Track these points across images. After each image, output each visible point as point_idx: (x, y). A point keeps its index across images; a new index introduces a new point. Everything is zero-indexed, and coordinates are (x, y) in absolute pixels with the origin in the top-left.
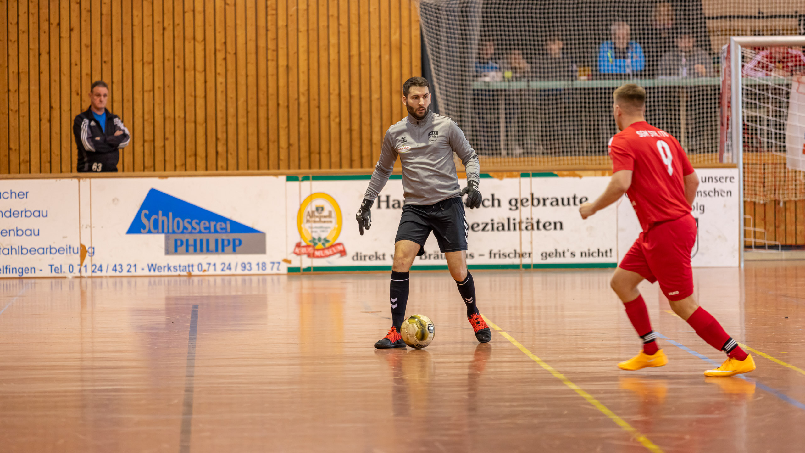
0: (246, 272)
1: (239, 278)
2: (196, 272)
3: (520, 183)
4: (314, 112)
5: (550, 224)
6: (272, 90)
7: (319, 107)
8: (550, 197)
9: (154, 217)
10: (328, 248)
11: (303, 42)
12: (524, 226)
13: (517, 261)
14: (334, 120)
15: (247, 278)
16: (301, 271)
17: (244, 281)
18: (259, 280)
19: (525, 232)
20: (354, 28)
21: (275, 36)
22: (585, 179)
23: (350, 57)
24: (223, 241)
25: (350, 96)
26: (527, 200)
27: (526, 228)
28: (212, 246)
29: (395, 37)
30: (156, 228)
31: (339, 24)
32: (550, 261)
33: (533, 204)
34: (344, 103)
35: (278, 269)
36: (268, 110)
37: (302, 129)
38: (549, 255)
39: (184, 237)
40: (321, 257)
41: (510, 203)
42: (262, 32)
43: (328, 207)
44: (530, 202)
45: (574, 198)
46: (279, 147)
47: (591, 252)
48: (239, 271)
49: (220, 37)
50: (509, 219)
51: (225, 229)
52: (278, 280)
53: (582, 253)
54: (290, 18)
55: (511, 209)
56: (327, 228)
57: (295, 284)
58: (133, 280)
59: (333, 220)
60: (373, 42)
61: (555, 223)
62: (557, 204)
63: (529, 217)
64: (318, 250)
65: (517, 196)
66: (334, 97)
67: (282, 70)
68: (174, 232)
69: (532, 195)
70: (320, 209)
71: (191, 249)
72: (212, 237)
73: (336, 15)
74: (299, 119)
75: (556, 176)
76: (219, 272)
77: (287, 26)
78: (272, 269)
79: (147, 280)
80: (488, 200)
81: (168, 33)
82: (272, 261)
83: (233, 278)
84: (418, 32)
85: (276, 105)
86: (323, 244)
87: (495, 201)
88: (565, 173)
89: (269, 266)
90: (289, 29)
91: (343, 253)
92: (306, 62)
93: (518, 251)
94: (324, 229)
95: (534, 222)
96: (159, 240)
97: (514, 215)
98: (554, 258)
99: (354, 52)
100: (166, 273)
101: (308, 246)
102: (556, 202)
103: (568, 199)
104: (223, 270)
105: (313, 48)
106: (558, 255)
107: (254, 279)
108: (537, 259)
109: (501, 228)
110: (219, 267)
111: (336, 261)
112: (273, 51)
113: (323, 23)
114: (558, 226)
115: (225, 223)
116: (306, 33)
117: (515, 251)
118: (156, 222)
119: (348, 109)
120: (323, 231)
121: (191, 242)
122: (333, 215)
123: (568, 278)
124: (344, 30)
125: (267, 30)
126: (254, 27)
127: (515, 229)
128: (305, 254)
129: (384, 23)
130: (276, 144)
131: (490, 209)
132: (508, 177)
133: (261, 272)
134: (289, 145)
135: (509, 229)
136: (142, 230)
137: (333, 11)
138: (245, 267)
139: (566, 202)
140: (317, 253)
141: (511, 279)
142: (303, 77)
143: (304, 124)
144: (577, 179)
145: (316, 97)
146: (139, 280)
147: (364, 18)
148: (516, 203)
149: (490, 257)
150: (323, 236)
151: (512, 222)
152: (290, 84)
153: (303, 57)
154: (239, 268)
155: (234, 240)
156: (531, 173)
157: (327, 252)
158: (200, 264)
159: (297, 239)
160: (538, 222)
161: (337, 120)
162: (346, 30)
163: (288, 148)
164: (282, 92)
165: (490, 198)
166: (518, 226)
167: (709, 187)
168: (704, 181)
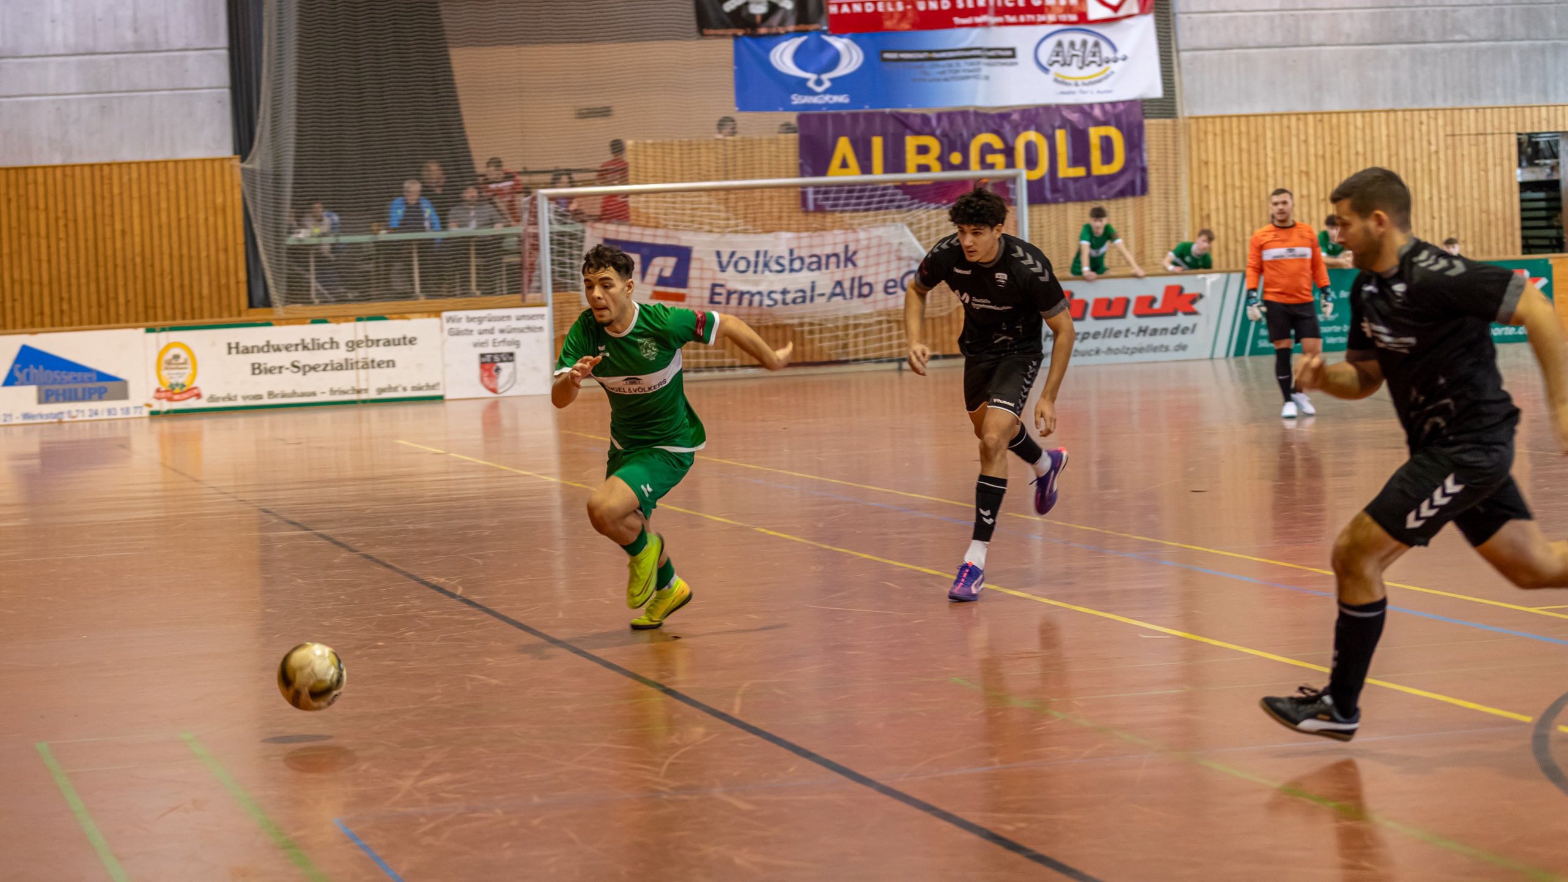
0: (112, 417)
1: (106, 423)
2: (66, 418)
3: (355, 326)
5: (383, 362)
8: (382, 338)
9: (25, 371)
10: (185, 392)
11: (136, 208)
12: (360, 365)
13: (354, 397)
15: (112, 422)
16: (162, 414)
17: (110, 425)
18: (123, 423)
19: (361, 371)
21: (110, 203)
22: (412, 321)
24: (89, 389)
26: (363, 342)
27: (363, 367)
28: (80, 394)
30: (28, 381)
32: (385, 395)
33: (367, 346)
35: (141, 413)
38: (384, 391)
39: (55, 387)
40: (179, 400)
41: (347, 344)
42: (98, 199)
43: (184, 355)
44: (365, 344)
45: (404, 338)
47: (421, 386)
48: (105, 416)
49: (61, 206)
50: (346, 360)
51: (91, 378)
52: (141, 423)
53: (412, 388)
54: (123, 186)
55: (348, 350)
56: (183, 374)
57: (157, 426)
58: (9, 428)
59: (189, 366)
60: (199, 205)
61: (388, 362)
62: (389, 345)
63: (365, 357)
64: (176, 394)
65: (353, 339)
66: (166, 256)
68: (45, 383)
69: (367, 337)
70: (176, 357)
71: (61, 398)
72: (79, 386)
73: (165, 182)
75: (387, 319)
76: (87, 418)
77: (121, 193)
78: (135, 413)
79: (21, 428)
80: (328, 343)
81: (13, 205)
82: (135, 405)
83: (100, 423)
86: (181, 389)
87: (334, 344)
88: (395, 316)
89: (132, 410)
90: (123, 196)
91: (199, 396)
93: (356, 388)
94: (181, 375)
95: (369, 361)
96: (31, 391)
97: (351, 355)
98: (388, 393)
100: (38, 420)
101: (167, 391)
102: (388, 343)
103: (399, 340)
104: (90, 416)
105: (146, 214)
106: (391, 390)
107: (119, 422)
108: (373, 395)
109: (339, 368)
110: (87, 413)
111: (193, 403)
112: (110, 216)
113: (154, 189)
114: (391, 364)
115: (91, 373)
116: (138, 200)
117: (353, 388)
118: (28, 375)
120: (180, 377)
121: (61, 392)
122: (189, 361)
123: (401, 410)
125: (103, 198)
127: (352, 368)
128: (164, 398)
130: (115, 301)
131: (330, 351)
132: (344, 321)
133: (125, 416)
134: (127, 301)
135: (347, 368)
136: (16, 383)
138: (110, 412)
139: (397, 342)
140: (176, 397)
141: (350, 413)
144: (407, 321)
146: (15, 429)
148: (353, 345)
149: (332, 395)
150: (181, 381)
151: (349, 362)
154: (106, 413)
155: (100, 388)
156: (365, 317)
157: (185, 396)
158: (69, 412)
159: (156, 385)
160: (373, 361)
165: (329, 341)
166: (354, 366)
167: (523, 324)
168: (519, 318)
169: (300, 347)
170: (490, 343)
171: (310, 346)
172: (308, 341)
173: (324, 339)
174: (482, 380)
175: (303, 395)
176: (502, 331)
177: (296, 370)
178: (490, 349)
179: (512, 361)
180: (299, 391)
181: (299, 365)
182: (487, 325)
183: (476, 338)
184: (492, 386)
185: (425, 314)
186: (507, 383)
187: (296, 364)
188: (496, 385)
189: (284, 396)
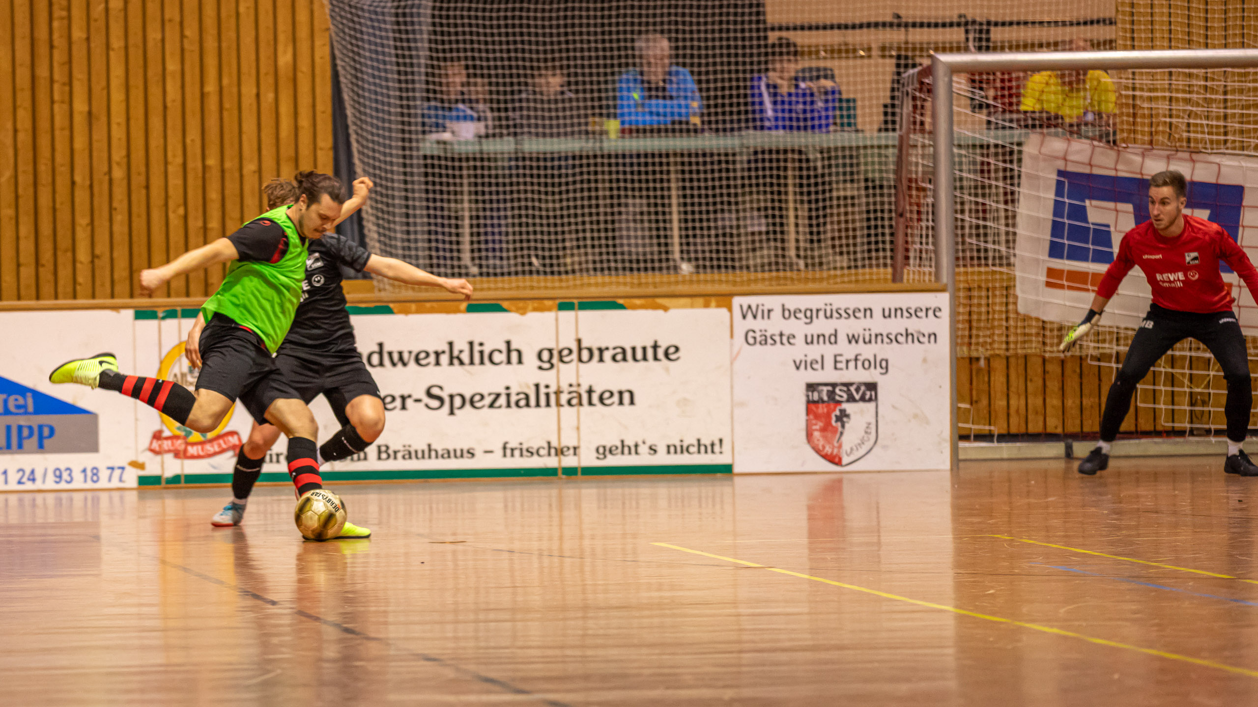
0: (63, 485)
1: (50, 497)
3: (557, 320)
4: (139, 196)
5: (612, 394)
6: (61, 157)
7: (147, 187)
8: (611, 346)
10: (211, 441)
11: (117, 71)
12: (564, 398)
13: (552, 462)
14: (174, 212)
15: (64, 495)
16: (163, 484)
17: (59, 501)
18: (86, 499)
19: (566, 410)
20: (211, 44)
21: (65, 58)
22: (673, 312)
23: (203, 95)
24: (20, 428)
25: (205, 167)
26: (571, 351)
27: (569, 403)
29: (285, 59)
31: (183, 36)
32: (612, 461)
33: (580, 360)
34: (194, 183)
35: (121, 480)
36: (54, 192)
37: (117, 228)
38: (611, 451)
40: (199, 457)
41: (539, 356)
42: (42, 50)
44: (574, 356)
45: (655, 347)
46: (74, 261)
47: (685, 445)
48: (50, 483)
50: (537, 386)
51: (25, 406)
52: (122, 498)
53: (669, 447)
54: (92, 24)
55: (540, 368)
57: (153, 506)
60: (244, 69)
61: (621, 393)
62: (624, 359)
63: (574, 382)
64: (193, 444)
65: (551, 345)
66: (174, 169)
67: (79, 120)
69: (579, 341)
72: (1, 422)
73: (177, 18)
74: (111, 209)
75: (622, 307)
76: (13, 486)
77: (88, 39)
78: (110, 480)
80: (500, 351)
82: (110, 465)
83: (39, 497)
84: (327, 49)
85: (69, 183)
87: (513, 354)
88: (638, 302)
89: (104, 474)
90: (92, 45)
92: (123, 106)
93: (554, 444)
95: (583, 390)
97: (548, 378)
98: (619, 456)
99: (211, 87)
101: (174, 438)
102: (622, 355)
103: (644, 349)
104: (20, 482)
105: (137, 81)
106: (626, 450)
107: (78, 497)
108: (589, 459)
109: (522, 403)
110: (13, 477)
111: (226, 464)
112: (64, 84)
113: (154, 35)
114: (626, 396)
115: (25, 397)
116: (122, 53)
117: (549, 443)
119: (200, 192)
123: (644, 490)
124: (191, 46)
125: (52, 47)
126: (27, 41)
127: (548, 405)
128: (169, 451)
129: (265, 35)
130: (69, 254)
131: (504, 367)
132: (535, 309)
133: (90, 485)
134: (94, 257)
135: (538, 405)
137: (172, 12)
138: (60, 477)
139: (639, 355)
140: (192, 450)
141: (541, 493)
142: (118, 133)
143: (120, 218)
144: (660, 312)
145: (143, 169)
147: (229, 25)
148: (550, 358)
149: (505, 455)
151: (543, 390)
152: (95, 145)
153: (117, 96)
154: (51, 477)
155: (41, 427)
156: (576, 301)
157: (209, 448)
160: (590, 392)
161: (181, 211)
162: (196, 47)
163: (92, 262)
164: (81, 161)
165: (503, 347)
166: (553, 398)
167: (896, 325)
168: (887, 315)
169: (444, 359)
170: (829, 362)
171: (465, 357)
172: (461, 345)
173: (494, 342)
174: (809, 436)
175: (448, 454)
176: (853, 339)
177: (435, 403)
178: (828, 375)
179: (874, 399)
180: (438, 446)
181: (445, 395)
182: (822, 326)
183: (800, 350)
184: (828, 450)
185: (701, 301)
186: (863, 442)
187: (435, 391)
188: (840, 447)
189: (408, 455)
